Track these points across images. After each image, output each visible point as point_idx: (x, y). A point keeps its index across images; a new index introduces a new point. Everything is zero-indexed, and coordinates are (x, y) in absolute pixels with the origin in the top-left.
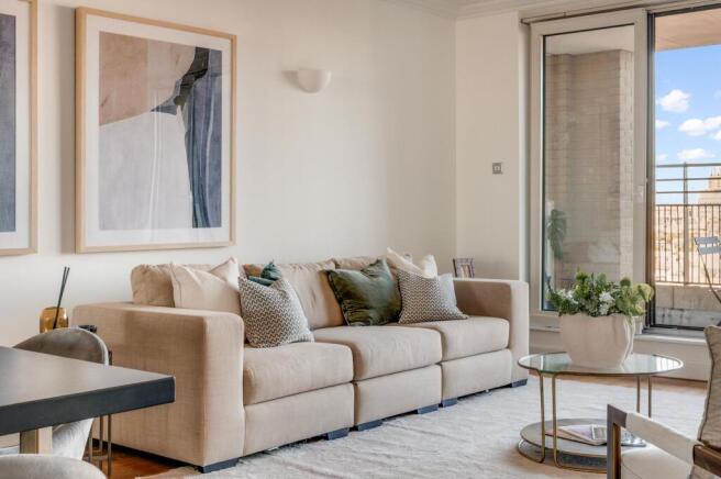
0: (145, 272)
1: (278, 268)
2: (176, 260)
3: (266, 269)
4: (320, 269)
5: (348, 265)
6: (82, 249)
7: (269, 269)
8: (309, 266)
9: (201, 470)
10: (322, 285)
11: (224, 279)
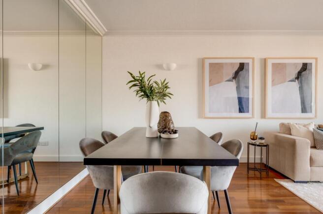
0: (283, 125)
2: (292, 122)
6: (266, 117)
9: (294, 182)
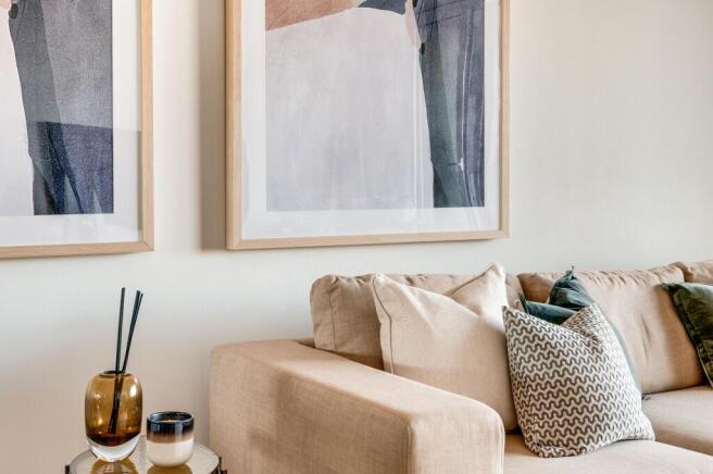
0: (331, 291)
1: (582, 281)
3: (560, 285)
4: (656, 281)
5: (707, 273)
7: (566, 284)
8: (638, 276)
10: (662, 312)
11: (476, 309)
